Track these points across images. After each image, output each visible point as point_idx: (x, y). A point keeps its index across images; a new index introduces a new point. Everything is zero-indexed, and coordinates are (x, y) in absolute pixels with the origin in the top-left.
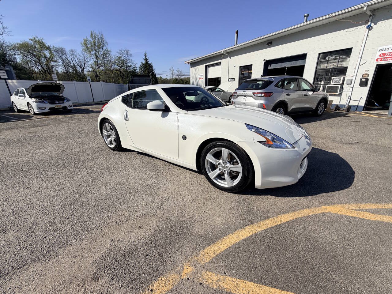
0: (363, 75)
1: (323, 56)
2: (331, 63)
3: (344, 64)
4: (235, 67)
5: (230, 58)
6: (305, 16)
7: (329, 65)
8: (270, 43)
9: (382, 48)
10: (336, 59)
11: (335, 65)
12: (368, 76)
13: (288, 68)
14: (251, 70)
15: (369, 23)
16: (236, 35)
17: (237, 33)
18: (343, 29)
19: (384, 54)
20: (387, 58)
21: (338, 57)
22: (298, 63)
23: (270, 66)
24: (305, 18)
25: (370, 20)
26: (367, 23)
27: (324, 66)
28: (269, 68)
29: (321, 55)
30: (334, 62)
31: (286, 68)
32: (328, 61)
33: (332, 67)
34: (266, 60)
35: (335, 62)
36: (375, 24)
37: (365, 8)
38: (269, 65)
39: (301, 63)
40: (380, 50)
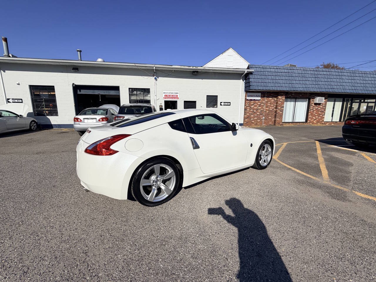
0: (160, 106)
1: (132, 91)
2: (139, 96)
3: (147, 98)
4: (19, 84)
5: (4, 72)
6: (78, 51)
7: (137, 97)
8: (76, 69)
9: (165, 92)
10: (141, 94)
11: (141, 98)
12: (162, 106)
13: (101, 95)
14: (54, 91)
15: (155, 77)
16: (4, 43)
17: (6, 40)
18: (142, 76)
19: (166, 95)
20: (168, 98)
21: (142, 93)
22: (112, 93)
23: (80, 91)
24: (79, 52)
25: (155, 75)
26: (154, 76)
27: (133, 98)
28: (79, 93)
29: (130, 90)
30: (140, 96)
31: (99, 95)
32: (137, 94)
33: (139, 99)
34: (75, 85)
35: (142, 96)
36: (158, 78)
37: (154, 68)
38: (78, 90)
39: (114, 93)
40: (164, 93)
